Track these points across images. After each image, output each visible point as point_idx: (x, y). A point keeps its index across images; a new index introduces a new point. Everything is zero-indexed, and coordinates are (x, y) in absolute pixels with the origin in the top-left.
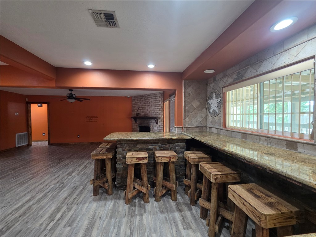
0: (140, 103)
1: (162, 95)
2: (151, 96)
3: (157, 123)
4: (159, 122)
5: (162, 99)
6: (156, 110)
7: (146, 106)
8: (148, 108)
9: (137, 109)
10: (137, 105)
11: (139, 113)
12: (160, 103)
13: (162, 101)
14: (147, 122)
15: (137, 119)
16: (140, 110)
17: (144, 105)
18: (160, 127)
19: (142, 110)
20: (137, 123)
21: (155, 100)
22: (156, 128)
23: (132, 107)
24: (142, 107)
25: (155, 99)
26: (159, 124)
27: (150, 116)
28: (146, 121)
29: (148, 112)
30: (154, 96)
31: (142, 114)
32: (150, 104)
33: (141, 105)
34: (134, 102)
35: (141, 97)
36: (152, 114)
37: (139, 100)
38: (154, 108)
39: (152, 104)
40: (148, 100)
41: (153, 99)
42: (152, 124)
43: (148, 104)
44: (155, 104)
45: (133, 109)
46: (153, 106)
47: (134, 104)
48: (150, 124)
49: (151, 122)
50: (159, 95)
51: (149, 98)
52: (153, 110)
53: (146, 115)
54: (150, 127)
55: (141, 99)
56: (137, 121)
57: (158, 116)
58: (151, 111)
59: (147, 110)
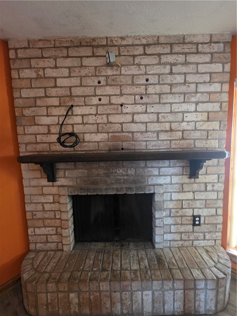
0: (75, 82)
1: (228, 49)
2: (158, 49)
3: (194, 175)
4: (201, 171)
5: (228, 67)
6: (188, 117)
7: (122, 100)
8: (139, 108)
9: (63, 111)
10: (53, 92)
11: (72, 134)
12: (216, 87)
13: (227, 77)
14: (131, 172)
15: (60, 166)
16: (78, 120)
17: (109, 90)
18: (209, 188)
19: (91, 119)
20: (61, 181)
21: (184, 69)
22: (190, 196)
23: (12, 99)
24: (95, 101)
25: (186, 63)
26: (202, 178)
28: (121, 171)
29: (134, 127)
30: (177, 49)
31: (94, 139)
32: (151, 90)
33: (88, 91)
34: (27, 73)
35: (80, 45)
36: (163, 136)
37: (69, 62)
38: (175, 108)
39: (167, 89)
40: (134, 70)
41: (172, 65)
42: (161, 180)
43: (136, 90)
44: (183, 89)
45: (27, 112)
46: (170, 99)
47: (24, 83)
48: (152, 181)
49: (156, 172)
50: (206, 49)
51: (145, 60)
52: (170, 118)
53: (125, 145)
54: (152, 195)
55: (86, 62)
56: (60, 173)
57: (200, 145)
58: (158, 121)
59: (129, 118)
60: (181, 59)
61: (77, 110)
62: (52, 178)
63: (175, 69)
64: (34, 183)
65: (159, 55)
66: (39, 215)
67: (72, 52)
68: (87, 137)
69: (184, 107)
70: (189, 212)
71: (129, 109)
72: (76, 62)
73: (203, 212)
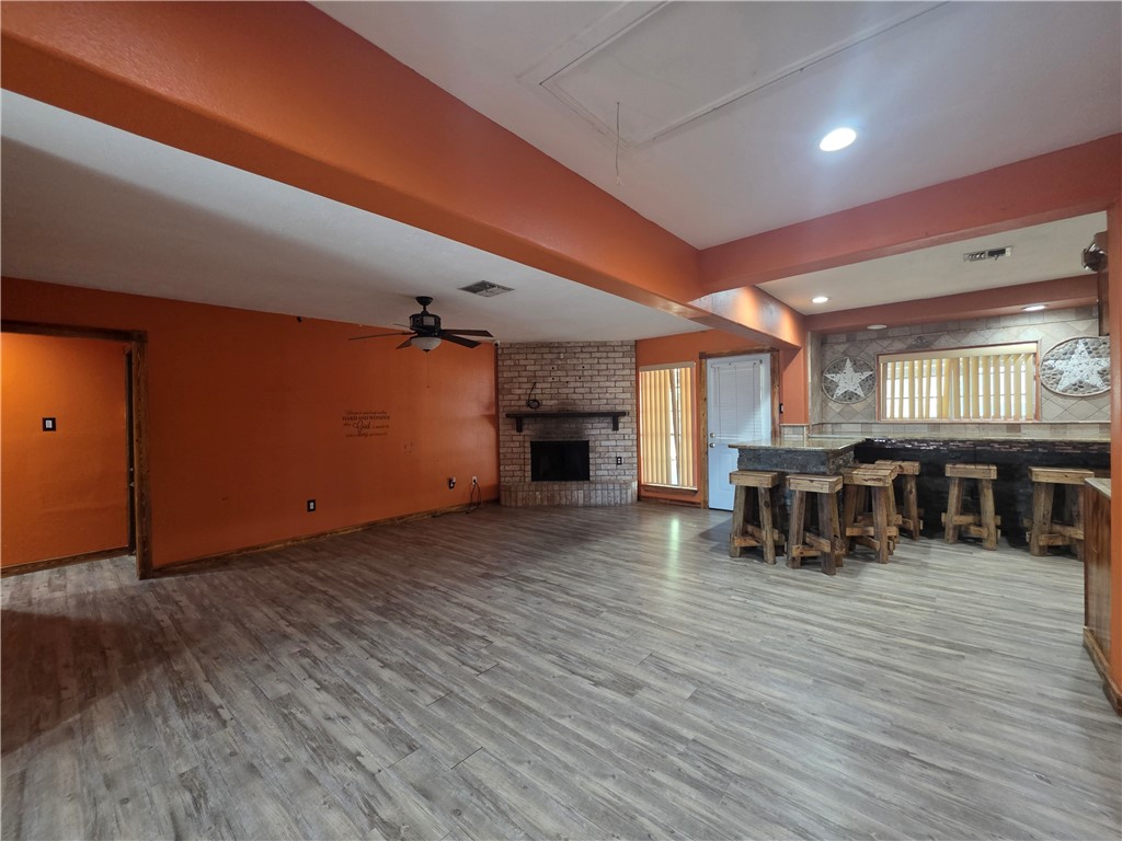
0: (538, 368)
1: (633, 349)
2: (590, 349)
3: (616, 428)
4: (620, 425)
5: (634, 360)
6: (610, 390)
7: (567, 379)
8: (579, 384)
9: (530, 386)
10: (524, 374)
11: (535, 400)
12: (627, 372)
13: (634, 366)
14: (573, 426)
15: (526, 421)
16: (539, 391)
17: (559, 373)
18: (626, 437)
19: (547, 391)
20: (525, 432)
21: (606, 361)
22: (613, 443)
23: (497, 378)
24: (550, 379)
25: (607, 358)
26: (620, 431)
27: (587, 409)
28: (567, 425)
29: (575, 396)
30: (601, 349)
31: (549, 404)
32: (585, 373)
33: (546, 374)
34: (508, 362)
35: (542, 346)
36: (594, 402)
37: (534, 356)
38: (602, 384)
39: (596, 373)
40: (575, 361)
41: (599, 358)
42: (594, 432)
43: (576, 373)
44: (607, 373)
45: (506, 386)
46: (598, 379)
47: (506, 368)
48: (587, 432)
49: (590, 426)
50: (620, 349)
51: (582, 356)
52: (599, 391)
53: (569, 408)
54: (588, 442)
55: (545, 356)
56: (525, 426)
57: (619, 408)
58: (591, 393)
59: (572, 390)
60: (604, 355)
61: (538, 385)
62: (519, 429)
63: (601, 361)
64: (507, 433)
65: (591, 353)
66: (509, 456)
67: (537, 350)
68: (544, 402)
69: (608, 384)
70: (614, 455)
71: (572, 385)
72: (539, 356)
73: (624, 455)
